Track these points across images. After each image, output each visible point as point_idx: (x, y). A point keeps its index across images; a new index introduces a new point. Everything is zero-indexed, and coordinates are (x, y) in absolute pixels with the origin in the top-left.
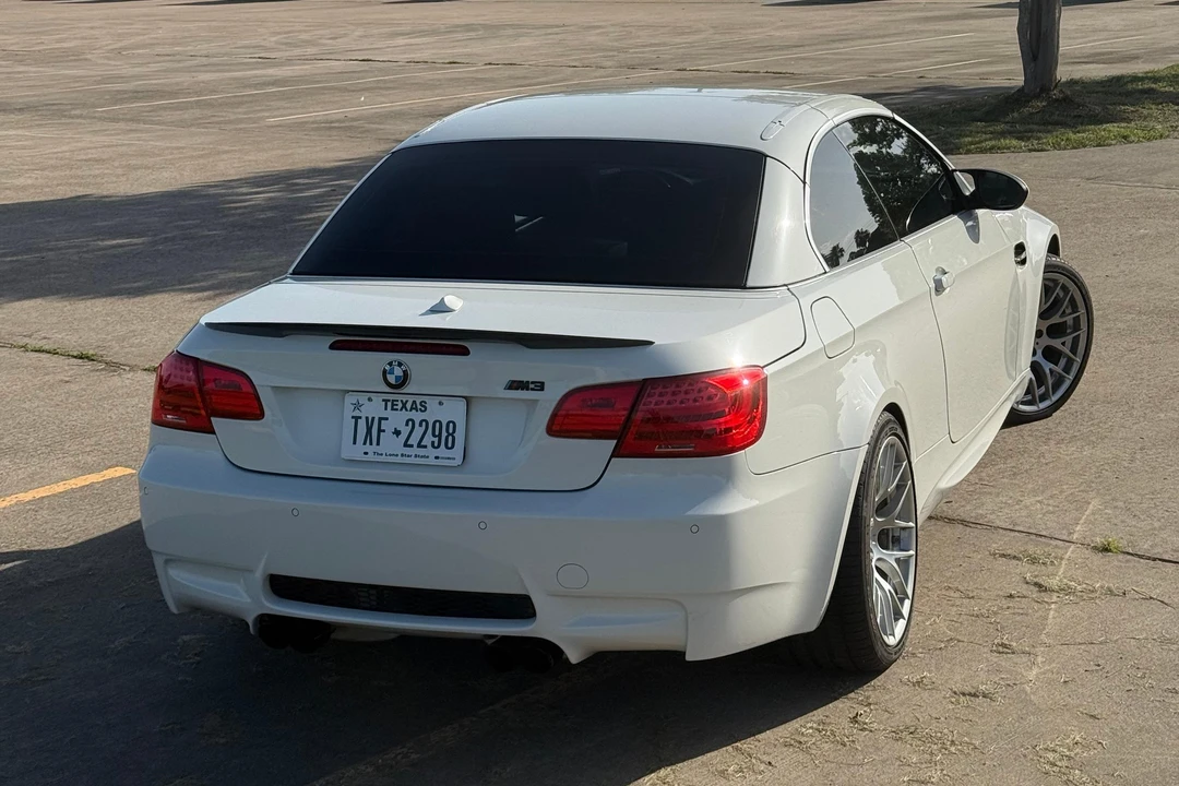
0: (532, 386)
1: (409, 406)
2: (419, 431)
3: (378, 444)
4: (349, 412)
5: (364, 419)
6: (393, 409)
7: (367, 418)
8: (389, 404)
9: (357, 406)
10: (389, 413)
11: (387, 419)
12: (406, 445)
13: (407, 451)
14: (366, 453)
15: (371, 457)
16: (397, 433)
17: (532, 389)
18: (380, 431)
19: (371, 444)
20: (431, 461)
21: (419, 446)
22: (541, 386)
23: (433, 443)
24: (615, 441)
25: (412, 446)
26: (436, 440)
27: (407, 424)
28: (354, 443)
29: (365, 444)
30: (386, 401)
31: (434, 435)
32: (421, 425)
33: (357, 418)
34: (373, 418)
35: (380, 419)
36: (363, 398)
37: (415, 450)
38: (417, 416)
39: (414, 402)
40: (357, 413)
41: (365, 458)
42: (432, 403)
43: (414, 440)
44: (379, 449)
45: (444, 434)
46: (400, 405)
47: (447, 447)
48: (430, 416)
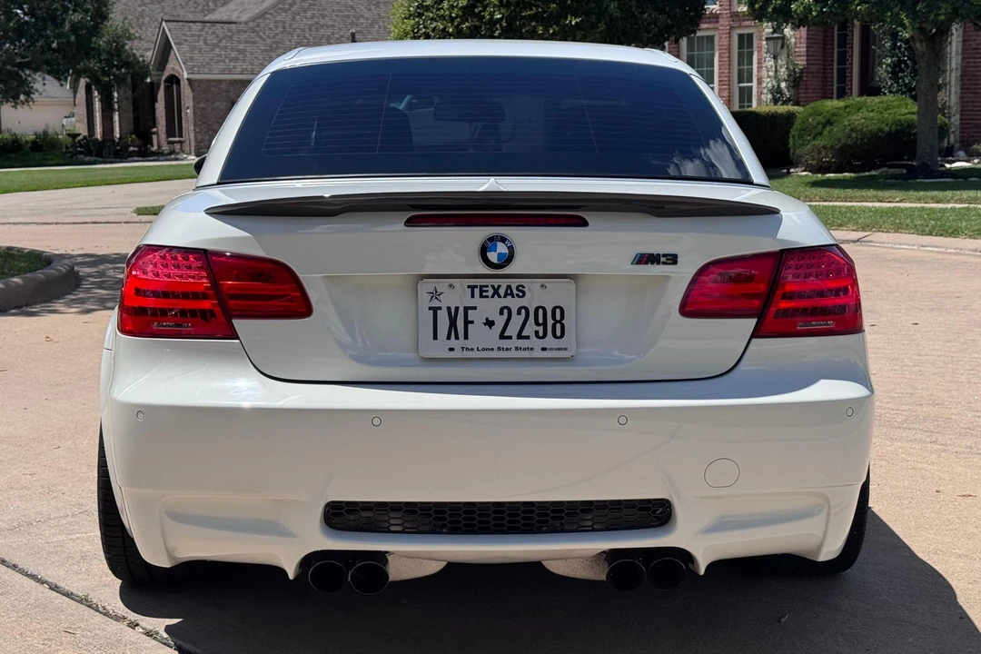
0: (663, 259)
1: (502, 292)
2: (517, 321)
3: (466, 337)
4: (425, 302)
5: (445, 310)
6: (481, 296)
7: (449, 309)
8: (477, 291)
9: (435, 295)
10: (477, 301)
11: (475, 308)
12: (502, 336)
13: (505, 343)
14: (451, 349)
15: (457, 354)
16: (490, 323)
17: (664, 263)
18: (467, 322)
19: (457, 338)
20: (538, 354)
21: (520, 336)
22: (673, 259)
23: (537, 333)
24: (756, 320)
25: (510, 338)
26: (541, 329)
27: (501, 313)
28: (435, 337)
29: (449, 338)
30: (472, 288)
31: (537, 324)
32: (519, 313)
33: (435, 310)
34: (457, 309)
35: (466, 309)
36: (442, 285)
37: (515, 342)
38: (514, 303)
39: (509, 287)
40: (435, 304)
41: (452, 355)
42: (532, 286)
43: (513, 330)
44: (468, 344)
45: (550, 322)
46: (491, 291)
47: (554, 335)
48: (531, 301)
